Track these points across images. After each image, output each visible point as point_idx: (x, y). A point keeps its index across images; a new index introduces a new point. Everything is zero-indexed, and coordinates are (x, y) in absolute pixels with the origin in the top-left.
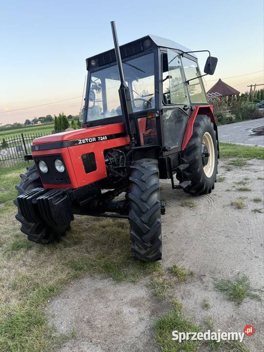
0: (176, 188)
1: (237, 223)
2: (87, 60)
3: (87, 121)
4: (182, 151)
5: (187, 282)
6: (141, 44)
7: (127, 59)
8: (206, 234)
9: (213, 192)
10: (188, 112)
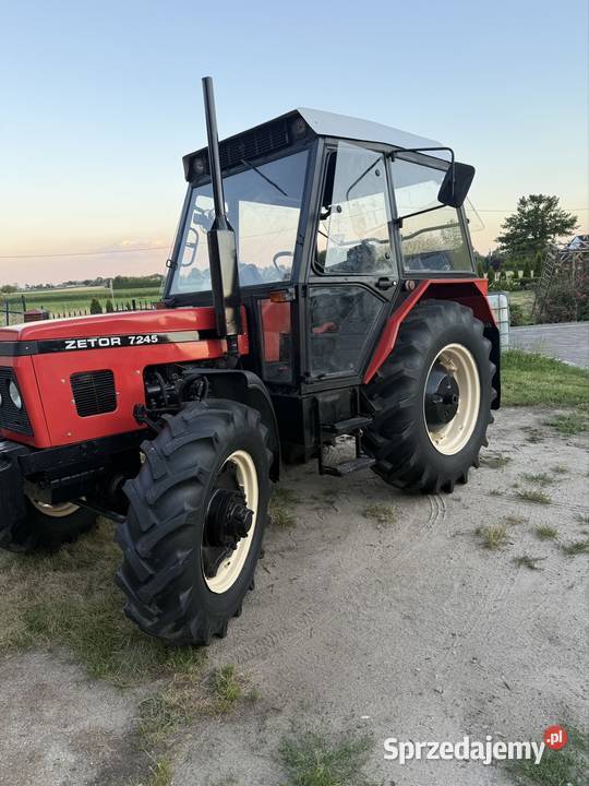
0: (327, 472)
1: (457, 585)
2: (184, 158)
3: (172, 293)
4: (362, 385)
5: (227, 718)
6: (286, 129)
7: (260, 160)
8: (365, 599)
9: (458, 491)
10: (388, 294)
